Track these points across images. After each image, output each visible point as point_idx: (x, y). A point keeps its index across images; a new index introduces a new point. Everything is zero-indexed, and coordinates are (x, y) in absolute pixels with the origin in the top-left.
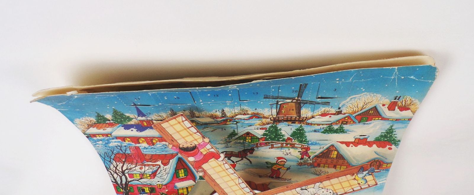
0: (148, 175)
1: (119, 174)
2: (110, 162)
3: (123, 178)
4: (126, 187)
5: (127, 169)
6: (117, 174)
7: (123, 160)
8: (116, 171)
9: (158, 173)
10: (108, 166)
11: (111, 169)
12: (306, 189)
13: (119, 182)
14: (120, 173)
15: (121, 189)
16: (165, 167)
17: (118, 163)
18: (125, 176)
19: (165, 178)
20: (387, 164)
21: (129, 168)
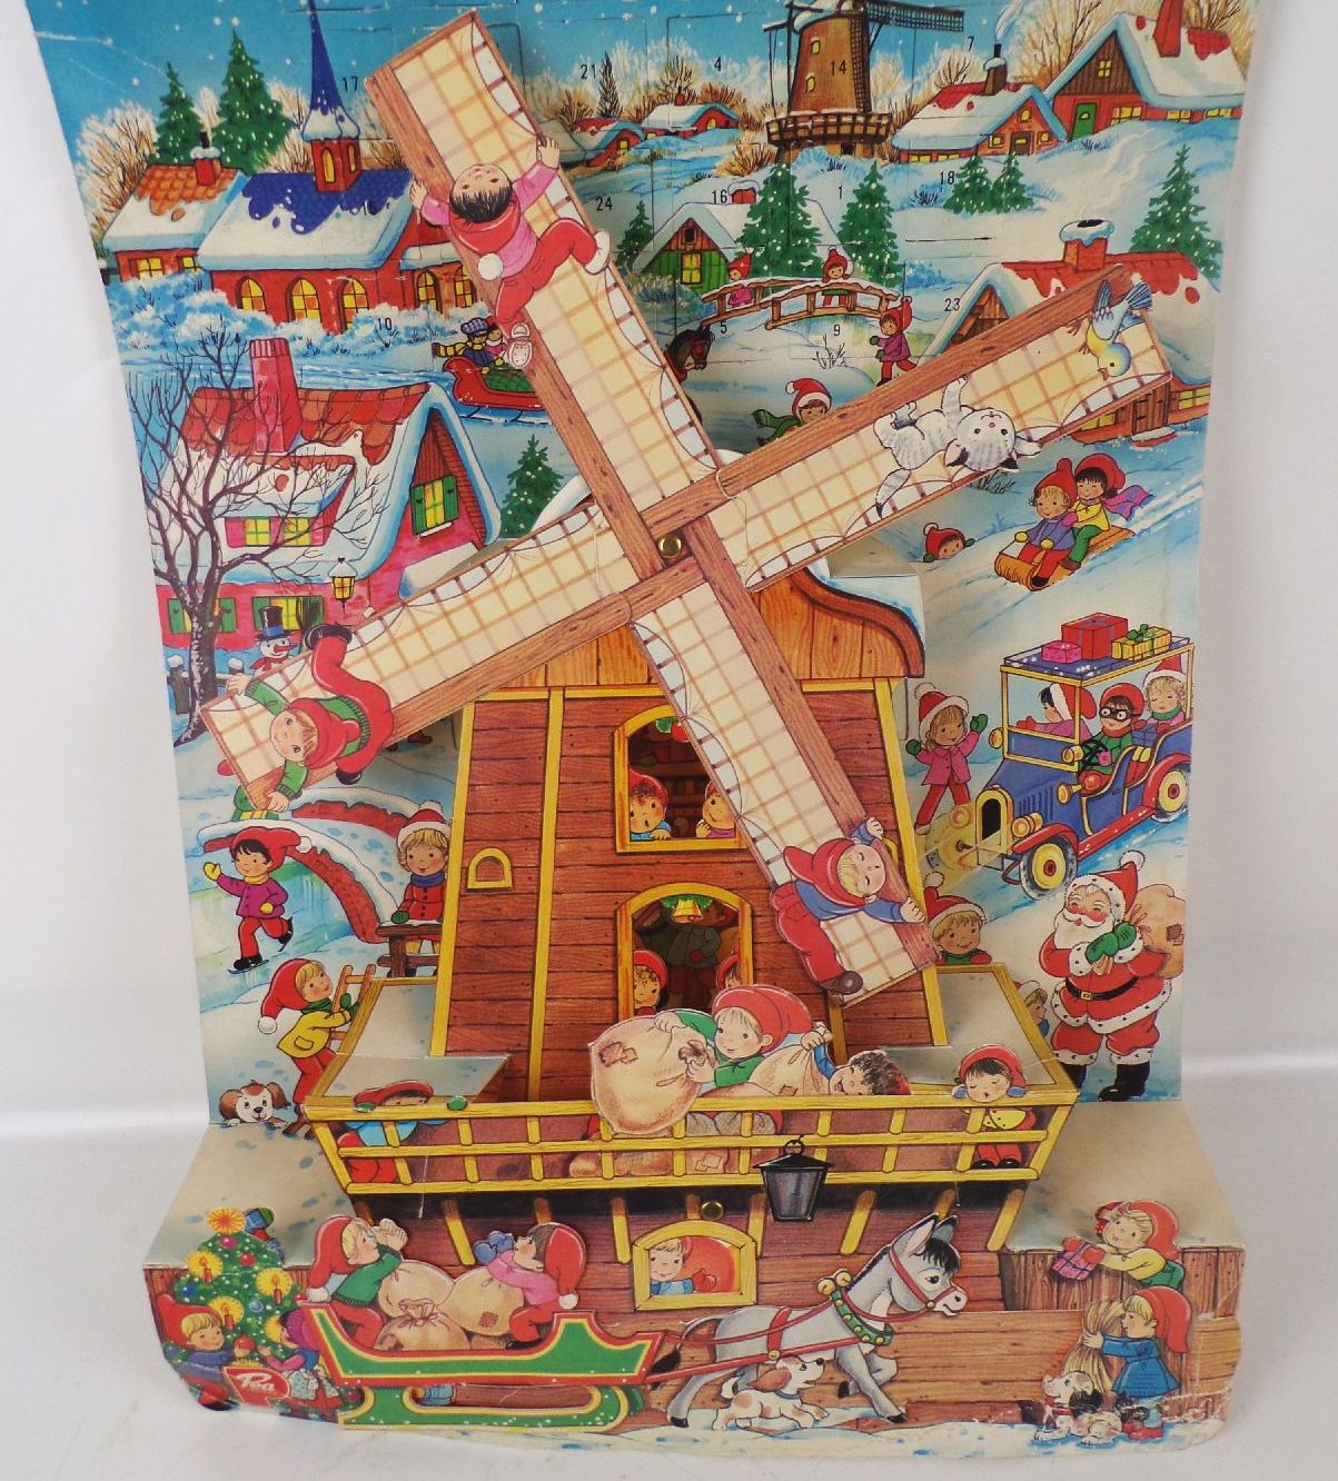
0: (303, 525)
1: (190, 522)
2: (164, 446)
3: (205, 542)
4: (209, 605)
5: (225, 491)
6: (184, 526)
7: (219, 435)
8: (179, 505)
9: (342, 510)
10: (153, 478)
11: (160, 497)
12: (913, 423)
13: (183, 576)
14: (194, 518)
15: (186, 615)
16: (375, 470)
17: (194, 455)
18: (213, 533)
19: (367, 541)
20: (1194, 390)
21: (232, 485)
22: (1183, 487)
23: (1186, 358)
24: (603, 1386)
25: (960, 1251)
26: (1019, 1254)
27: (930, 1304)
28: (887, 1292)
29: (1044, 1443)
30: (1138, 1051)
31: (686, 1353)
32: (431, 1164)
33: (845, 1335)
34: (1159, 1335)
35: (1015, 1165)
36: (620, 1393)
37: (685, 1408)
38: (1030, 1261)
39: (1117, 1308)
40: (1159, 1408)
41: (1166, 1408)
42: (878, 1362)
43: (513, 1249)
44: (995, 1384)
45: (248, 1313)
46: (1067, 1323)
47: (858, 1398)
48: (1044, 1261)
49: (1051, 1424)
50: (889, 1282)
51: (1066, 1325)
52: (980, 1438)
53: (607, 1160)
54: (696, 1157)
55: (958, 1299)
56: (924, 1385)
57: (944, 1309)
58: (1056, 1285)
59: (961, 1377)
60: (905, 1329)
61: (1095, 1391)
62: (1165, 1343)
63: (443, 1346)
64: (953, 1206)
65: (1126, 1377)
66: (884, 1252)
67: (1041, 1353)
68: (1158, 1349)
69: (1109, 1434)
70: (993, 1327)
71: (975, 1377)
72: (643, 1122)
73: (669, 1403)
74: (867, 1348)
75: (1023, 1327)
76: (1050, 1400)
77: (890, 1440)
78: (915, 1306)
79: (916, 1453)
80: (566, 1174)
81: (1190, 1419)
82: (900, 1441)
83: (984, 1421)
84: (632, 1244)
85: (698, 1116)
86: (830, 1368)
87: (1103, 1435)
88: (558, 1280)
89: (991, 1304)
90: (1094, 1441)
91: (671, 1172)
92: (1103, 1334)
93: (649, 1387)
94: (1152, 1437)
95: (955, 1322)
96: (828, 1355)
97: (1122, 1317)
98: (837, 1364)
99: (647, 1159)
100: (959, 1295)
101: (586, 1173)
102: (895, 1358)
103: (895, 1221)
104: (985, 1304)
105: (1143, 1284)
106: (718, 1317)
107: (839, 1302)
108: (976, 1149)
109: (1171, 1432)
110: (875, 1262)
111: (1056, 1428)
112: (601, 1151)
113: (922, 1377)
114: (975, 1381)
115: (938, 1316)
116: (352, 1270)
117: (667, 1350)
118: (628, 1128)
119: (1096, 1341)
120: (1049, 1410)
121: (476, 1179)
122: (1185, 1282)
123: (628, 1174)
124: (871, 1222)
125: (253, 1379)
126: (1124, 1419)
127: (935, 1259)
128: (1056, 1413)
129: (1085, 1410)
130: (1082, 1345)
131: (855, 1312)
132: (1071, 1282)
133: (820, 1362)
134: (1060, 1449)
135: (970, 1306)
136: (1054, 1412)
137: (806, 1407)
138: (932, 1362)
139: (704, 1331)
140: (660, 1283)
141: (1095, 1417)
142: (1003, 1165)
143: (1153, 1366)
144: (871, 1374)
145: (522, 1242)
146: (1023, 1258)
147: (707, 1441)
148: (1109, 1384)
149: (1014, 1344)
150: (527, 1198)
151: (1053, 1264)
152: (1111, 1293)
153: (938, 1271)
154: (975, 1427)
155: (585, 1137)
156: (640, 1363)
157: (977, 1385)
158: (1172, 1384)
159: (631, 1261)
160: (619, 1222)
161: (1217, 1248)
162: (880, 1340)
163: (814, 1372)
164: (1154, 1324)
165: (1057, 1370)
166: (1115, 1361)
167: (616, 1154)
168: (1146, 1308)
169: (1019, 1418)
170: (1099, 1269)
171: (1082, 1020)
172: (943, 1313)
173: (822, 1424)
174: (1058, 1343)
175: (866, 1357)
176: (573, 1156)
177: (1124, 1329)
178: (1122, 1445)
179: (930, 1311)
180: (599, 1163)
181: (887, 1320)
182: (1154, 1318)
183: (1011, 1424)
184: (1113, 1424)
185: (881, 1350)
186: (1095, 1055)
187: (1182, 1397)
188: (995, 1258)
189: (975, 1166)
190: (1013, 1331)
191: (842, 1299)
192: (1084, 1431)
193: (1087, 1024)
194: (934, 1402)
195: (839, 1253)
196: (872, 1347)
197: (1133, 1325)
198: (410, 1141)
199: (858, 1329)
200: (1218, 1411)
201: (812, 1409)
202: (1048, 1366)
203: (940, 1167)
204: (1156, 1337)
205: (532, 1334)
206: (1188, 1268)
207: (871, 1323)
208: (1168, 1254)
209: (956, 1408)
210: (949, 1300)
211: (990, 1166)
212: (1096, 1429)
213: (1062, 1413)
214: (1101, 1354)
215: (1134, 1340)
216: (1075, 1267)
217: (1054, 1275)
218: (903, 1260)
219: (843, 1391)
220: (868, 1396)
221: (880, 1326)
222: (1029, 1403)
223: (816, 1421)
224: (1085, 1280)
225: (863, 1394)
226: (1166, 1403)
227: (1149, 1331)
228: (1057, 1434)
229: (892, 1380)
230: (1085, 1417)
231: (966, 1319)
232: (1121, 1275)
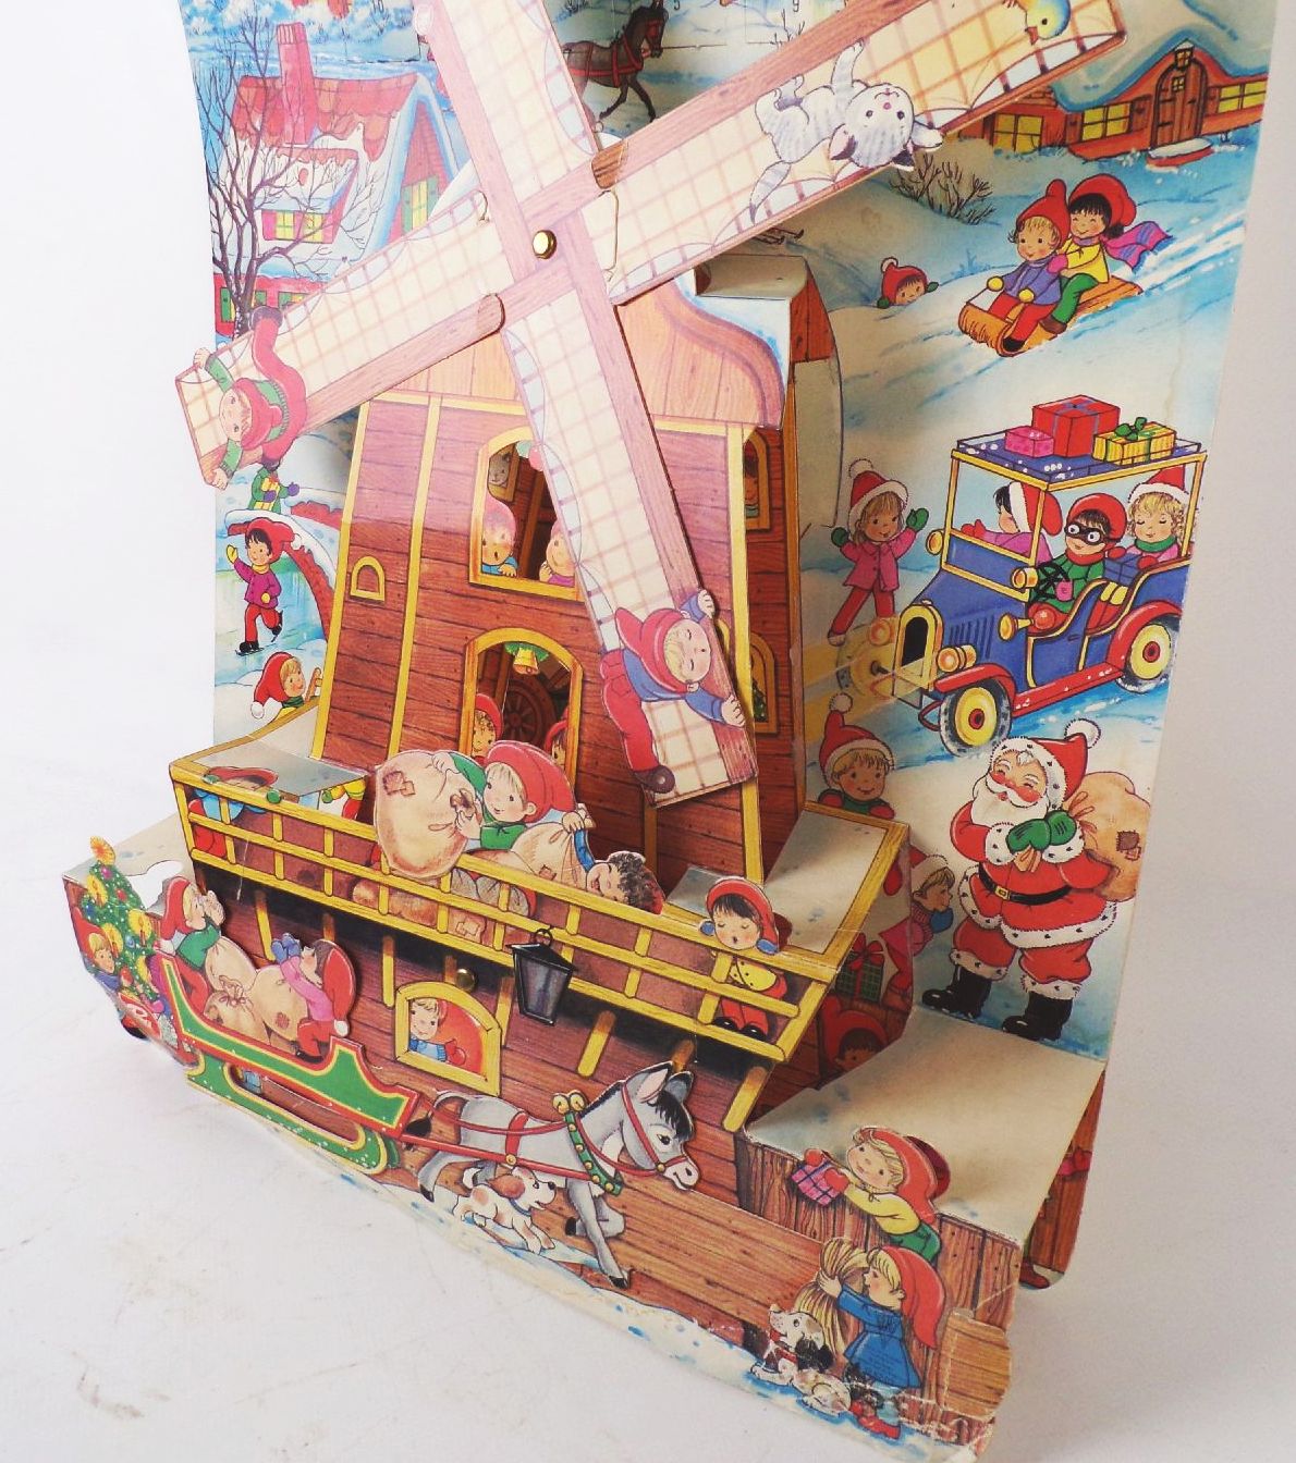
0: (318, 221)
1: (238, 212)
2: (220, 134)
3: (248, 229)
4: (249, 294)
5: (262, 184)
6: (234, 218)
7: (257, 125)
8: (231, 195)
9: (347, 207)
10: (213, 168)
11: (219, 187)
12: (798, 102)
13: (232, 267)
14: (240, 208)
15: (232, 305)
16: (374, 166)
17: (242, 144)
18: (254, 226)
19: (365, 241)
20: (1243, 85)
21: (268, 178)
22: (1217, 227)
23: (1233, 36)
24: (369, 1128)
25: (693, 1118)
26: (758, 1146)
27: (660, 1166)
28: (618, 1133)
29: (758, 1381)
30: (1059, 983)
31: (436, 1125)
32: (250, 850)
33: (577, 1167)
34: (905, 1312)
35: (760, 1036)
36: (380, 1140)
37: (432, 1182)
38: (767, 1159)
39: (859, 1258)
40: (897, 1403)
41: (904, 1406)
42: (607, 1211)
43: (300, 956)
44: (719, 1289)
45: (126, 946)
46: (802, 1252)
47: (583, 1242)
48: (783, 1165)
49: (772, 1364)
50: (621, 1124)
51: (801, 1253)
52: (696, 1344)
53: (384, 893)
54: (459, 917)
55: (689, 1173)
56: (648, 1257)
57: (674, 1178)
58: (795, 1200)
59: (686, 1265)
60: (636, 1185)
61: (825, 1347)
62: (911, 1327)
63: (250, 1033)
64: (690, 1060)
65: (862, 1346)
66: (617, 1087)
67: (771, 1276)
68: (903, 1330)
69: (834, 1406)
70: (725, 1222)
71: (700, 1271)
72: (414, 863)
73: (419, 1169)
74: (598, 1191)
75: (754, 1235)
76: (776, 1335)
77: (609, 1302)
78: (647, 1164)
79: (630, 1328)
80: (349, 897)
81: (934, 1435)
82: (619, 1308)
83: (703, 1326)
84: (396, 990)
85: (462, 873)
86: (560, 1196)
87: (828, 1403)
88: (333, 1001)
89: (725, 1194)
90: (816, 1405)
91: (433, 926)
92: (842, 1282)
93: (404, 1146)
94: (886, 1436)
95: (684, 1198)
96: (560, 1182)
97: (865, 1270)
98: (566, 1194)
99: (417, 904)
100: (691, 1169)
101: (366, 902)
102: (624, 1215)
103: (631, 1056)
104: (718, 1191)
105: (892, 1241)
106: (464, 1096)
107: (572, 1127)
108: (720, 1002)
109: (910, 1439)
110: (607, 1096)
111: (776, 1370)
112: (379, 883)
113: (648, 1248)
114: (700, 1276)
115: (667, 1183)
116: (189, 932)
117: (420, 1114)
118: (401, 866)
119: (832, 1287)
120: (772, 1346)
121: (282, 877)
122: (940, 1258)
123: (399, 915)
124: (609, 1049)
125: (137, 1012)
126: (855, 1394)
127: (667, 1116)
128: (780, 1354)
129: (812, 1365)
130: (816, 1285)
131: (587, 1145)
132: (812, 1204)
133: (551, 1186)
134: (779, 1398)
135: (702, 1186)
136: (777, 1350)
137: (534, 1229)
138: (660, 1235)
139: (451, 1107)
140: (418, 1040)
141: (822, 1378)
142: (746, 1031)
143: (894, 1349)
144: (598, 1221)
145: (307, 952)
146: (760, 1153)
147: (450, 1225)
148: (842, 1347)
149: (745, 1252)
150: (319, 909)
151: (792, 1173)
152: (855, 1235)
153: (670, 1133)
154: (692, 1328)
155: (368, 864)
156: (397, 1118)
157: (701, 1281)
158: (914, 1381)
159: (394, 1006)
160: (388, 961)
161: (984, 1231)
162: (609, 1186)
163: (546, 1195)
164: (900, 1295)
165: (786, 1304)
166: (852, 1321)
167: (393, 890)
168: (893, 1271)
169: (738, 1339)
170: (840, 1200)
171: (994, 921)
172: (673, 1182)
173: (548, 1254)
174: (789, 1270)
175: (595, 1199)
176: (357, 880)
177: (866, 1287)
178: (848, 1426)
179: (660, 1174)
180: (377, 895)
181: (619, 1166)
182: (901, 1287)
183: (731, 1343)
184: (841, 1395)
185: (610, 1199)
186: (1003, 969)
187: (925, 1401)
188: (730, 1140)
189: (718, 1021)
190: (744, 1236)
191: (576, 1124)
192: (807, 1389)
193: (998, 928)
194: (658, 1282)
195: (576, 1072)
196: (602, 1192)
197: (877, 1286)
198: (237, 822)
199: (589, 1164)
200: (975, 1441)
201: (540, 1234)
202: (779, 1293)
203: (681, 1009)
204: (901, 1312)
205: (313, 1051)
206: (946, 1242)
207: (601, 1163)
208: (924, 1217)
209: (678, 1298)
210: (680, 1168)
211: (733, 1027)
212: (821, 1392)
213: (786, 1356)
214: (836, 1304)
215: (876, 1305)
216: (815, 1185)
217: (793, 1190)
218: (636, 1103)
219: (570, 1228)
220: (592, 1243)
221: (611, 1171)
222: (755, 1329)
223: (542, 1249)
224: (827, 1207)
225: (589, 1239)
226: (904, 1400)
227: (893, 1302)
228: (776, 1378)
229: (617, 1237)
230: (811, 1373)
231: (697, 1200)
232: (866, 1218)
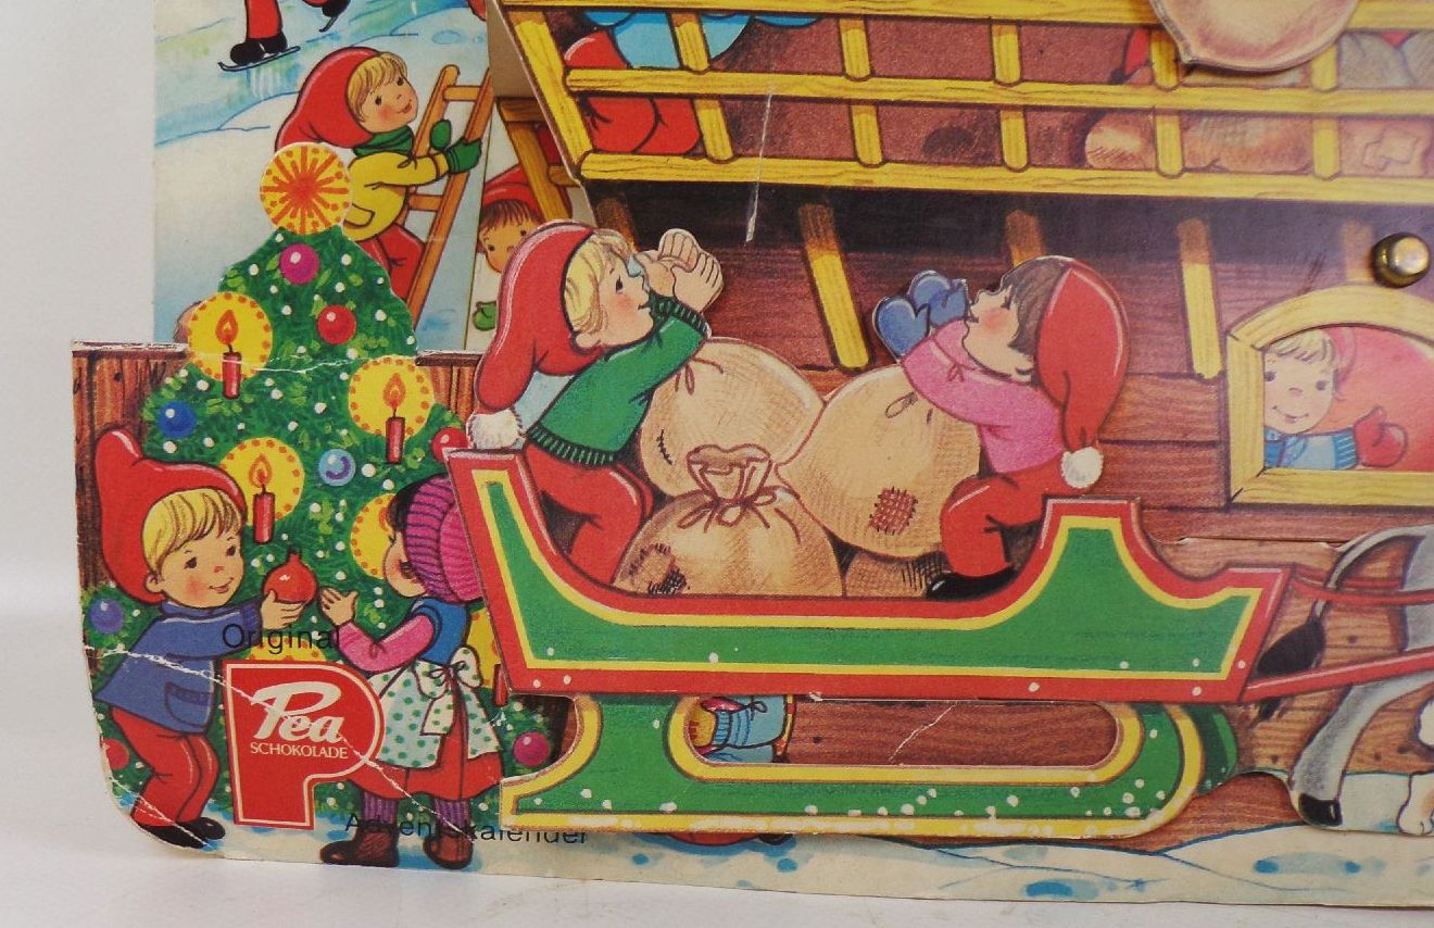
24: (1149, 704)
31: (1339, 627)
32: (779, 116)
36: (1186, 726)
37: (1334, 772)
43: (967, 317)
45: (316, 486)
53: (1167, 130)
54: (1363, 135)
73: (1298, 757)
80: (1077, 159)
84: (1225, 333)
85: (1366, 42)
88: (1064, 408)
91: (1305, 169)
93: (1254, 712)
99: (1256, 134)
101: (1121, 160)
106: (1414, 531)
112: (1154, 111)
116: (583, 363)
117: (1295, 617)
121: (878, 158)
123: (1213, 167)
139: (1378, 569)
140: (1284, 438)
145: (986, 302)
147: (1380, 865)
150: (995, 205)
155: (1119, 77)
156: (1233, 649)
159: (1223, 374)
160: (1197, 278)
167: (1188, 118)
176: (1091, 118)
180: (1151, 138)
198: (731, 60)
205: (982, 559)
